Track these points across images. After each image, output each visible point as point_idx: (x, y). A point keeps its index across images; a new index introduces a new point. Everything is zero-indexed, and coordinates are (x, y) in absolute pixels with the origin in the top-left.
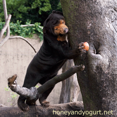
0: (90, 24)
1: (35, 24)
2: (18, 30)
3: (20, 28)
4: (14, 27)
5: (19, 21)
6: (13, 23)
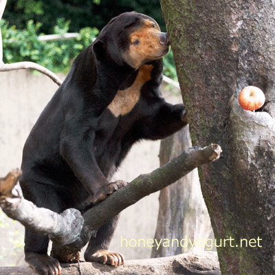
0: (240, 23)
2: (31, 50)
3: (36, 45)
4: (19, 43)
5: (35, 23)
6: (17, 28)
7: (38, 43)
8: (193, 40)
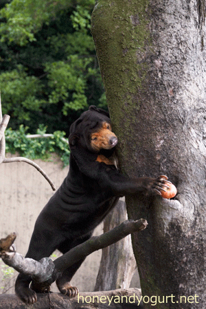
0: (162, 142)
1: (55, 133)
2: (21, 144)
3: (24, 141)
4: (14, 139)
5: (24, 127)
6: (13, 129)
7: (26, 139)
8: (132, 151)
